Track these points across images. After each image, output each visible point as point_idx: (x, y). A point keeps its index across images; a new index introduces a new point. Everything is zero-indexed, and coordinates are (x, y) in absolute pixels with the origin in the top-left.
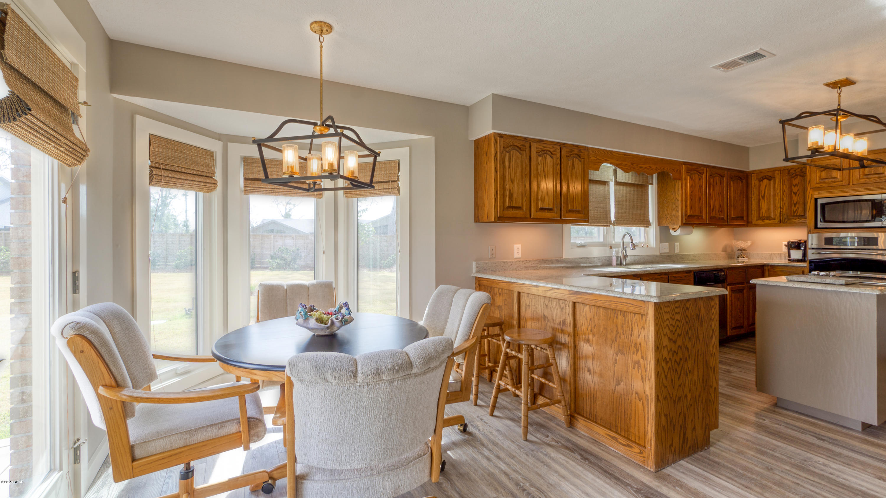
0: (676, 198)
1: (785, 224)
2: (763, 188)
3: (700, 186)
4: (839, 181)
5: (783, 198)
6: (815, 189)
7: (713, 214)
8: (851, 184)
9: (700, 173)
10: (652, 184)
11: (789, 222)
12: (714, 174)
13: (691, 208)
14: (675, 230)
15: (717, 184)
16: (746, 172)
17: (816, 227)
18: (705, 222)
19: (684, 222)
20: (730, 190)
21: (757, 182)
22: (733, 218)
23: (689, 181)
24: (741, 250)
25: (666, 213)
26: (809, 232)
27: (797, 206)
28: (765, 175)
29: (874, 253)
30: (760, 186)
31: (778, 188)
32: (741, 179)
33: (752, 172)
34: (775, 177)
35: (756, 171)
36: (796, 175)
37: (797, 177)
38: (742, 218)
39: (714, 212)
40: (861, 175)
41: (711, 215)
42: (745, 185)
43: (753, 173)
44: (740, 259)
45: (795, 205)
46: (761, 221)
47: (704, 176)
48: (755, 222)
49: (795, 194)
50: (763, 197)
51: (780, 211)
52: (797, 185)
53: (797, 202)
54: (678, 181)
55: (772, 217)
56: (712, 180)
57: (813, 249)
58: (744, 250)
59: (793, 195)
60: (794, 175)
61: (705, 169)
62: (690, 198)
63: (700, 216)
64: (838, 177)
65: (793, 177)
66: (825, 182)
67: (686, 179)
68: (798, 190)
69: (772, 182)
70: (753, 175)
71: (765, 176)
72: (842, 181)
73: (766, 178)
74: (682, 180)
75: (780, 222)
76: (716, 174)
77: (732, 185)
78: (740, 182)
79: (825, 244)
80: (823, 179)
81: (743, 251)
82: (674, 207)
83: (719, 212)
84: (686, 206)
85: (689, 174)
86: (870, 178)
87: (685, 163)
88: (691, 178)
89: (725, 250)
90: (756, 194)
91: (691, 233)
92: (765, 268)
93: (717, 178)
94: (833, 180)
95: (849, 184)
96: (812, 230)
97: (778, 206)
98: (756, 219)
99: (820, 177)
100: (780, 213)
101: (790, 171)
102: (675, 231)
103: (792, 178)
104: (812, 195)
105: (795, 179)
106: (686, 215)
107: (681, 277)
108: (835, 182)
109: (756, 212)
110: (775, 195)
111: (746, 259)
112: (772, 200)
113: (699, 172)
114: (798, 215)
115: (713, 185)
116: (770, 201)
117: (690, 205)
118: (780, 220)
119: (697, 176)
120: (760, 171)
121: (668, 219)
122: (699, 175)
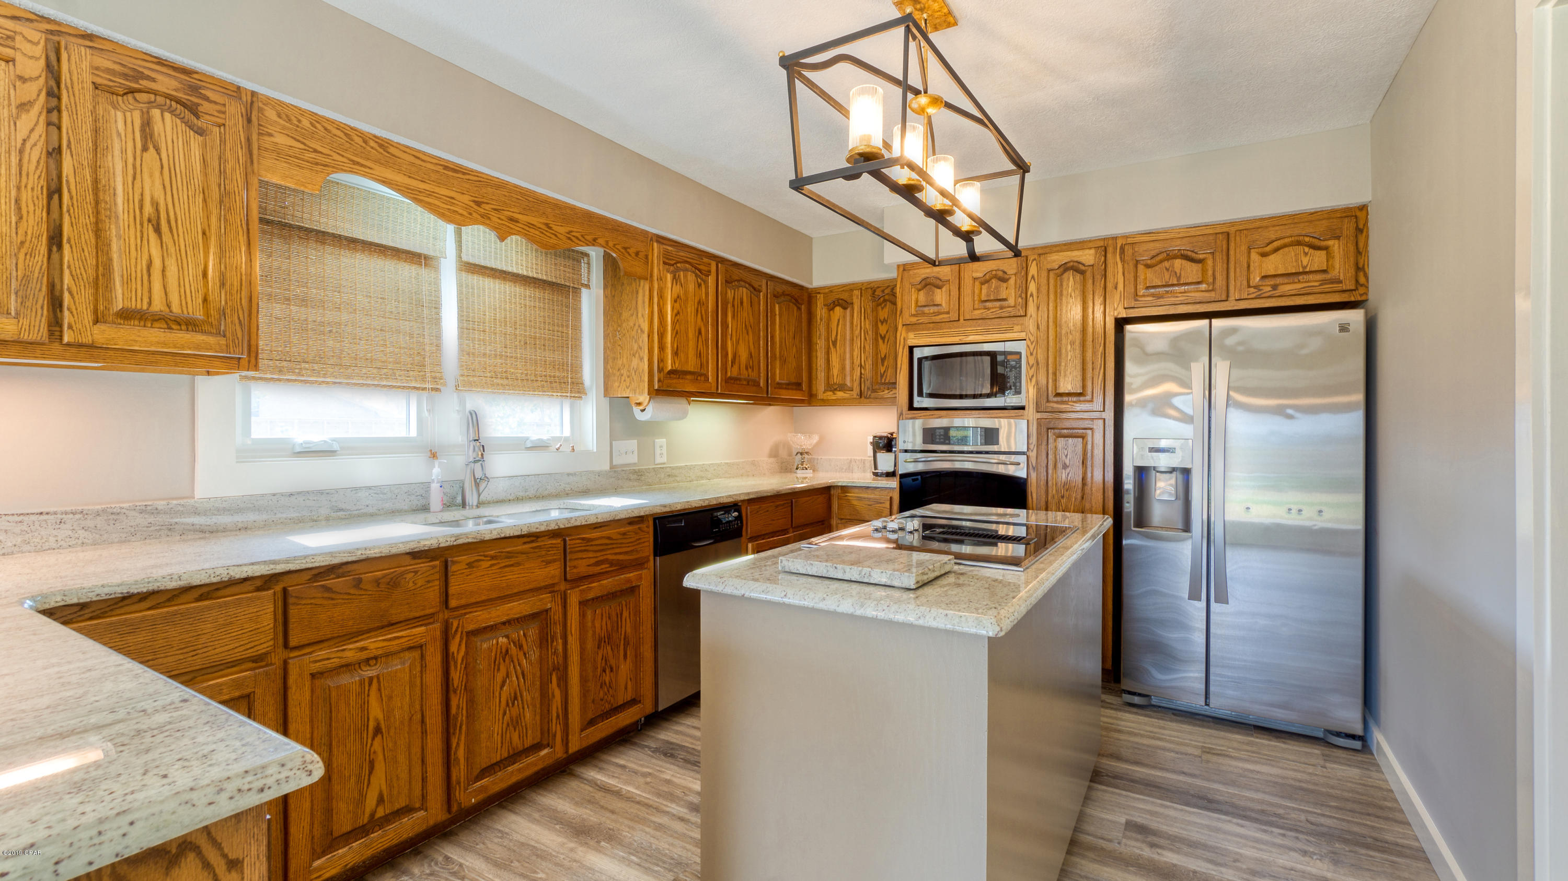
0: (639, 326)
1: (868, 400)
2: (834, 325)
3: (699, 302)
4: (944, 313)
5: (864, 347)
6: (909, 326)
7: (733, 372)
8: (962, 318)
9: (700, 270)
10: (587, 286)
11: (873, 395)
12: (738, 281)
13: (676, 353)
14: (642, 408)
15: (742, 303)
16: (807, 289)
17: (911, 407)
18: (714, 390)
19: (656, 387)
20: (773, 323)
21: (825, 310)
22: (778, 384)
23: (669, 285)
24: (802, 454)
25: (621, 363)
26: (900, 416)
27: (886, 364)
28: (838, 296)
29: (995, 458)
30: (829, 319)
31: (857, 326)
32: (797, 302)
33: (818, 291)
34: (852, 303)
35: (824, 288)
36: (885, 301)
37: (886, 305)
38: (798, 386)
39: (736, 367)
40: (976, 302)
41: (729, 374)
42: (804, 316)
43: (819, 293)
44: (800, 473)
45: (883, 360)
46: (831, 393)
47: (711, 280)
48: (821, 396)
49: (883, 338)
50: (835, 343)
51: (861, 373)
52: (887, 321)
53: (885, 356)
54: (642, 282)
55: (849, 384)
56: (730, 294)
57: (906, 451)
58: (807, 453)
59: (880, 341)
60: (882, 299)
61: (713, 264)
62: (673, 329)
63: (701, 375)
64: (944, 305)
65: (880, 304)
66: (923, 314)
67: (660, 279)
68: (887, 332)
69: (848, 311)
70: (818, 296)
71: (838, 300)
72: (948, 313)
73: (839, 305)
74: (652, 281)
75: (861, 397)
76: (741, 280)
77: (777, 313)
78: (795, 308)
79: (925, 442)
80: (921, 306)
81: (806, 456)
82: (636, 347)
83: (747, 369)
84: (662, 348)
85: (672, 268)
86: (988, 309)
87: (661, 239)
88: (675, 279)
89: (774, 453)
90: (823, 337)
91: (684, 415)
92: (832, 492)
93: (744, 292)
94: (936, 309)
95: (959, 320)
96: (904, 413)
97: (857, 362)
98: (823, 389)
99: (917, 301)
100: (861, 377)
101: (875, 291)
102: (643, 411)
103: (878, 305)
104: (904, 339)
105: (882, 308)
106: (660, 370)
107: (609, 538)
108: (939, 313)
109: (823, 374)
110: (852, 340)
111: (809, 474)
112: (848, 349)
113: (696, 268)
114: (887, 381)
115: (733, 306)
116: (845, 352)
117: (672, 347)
118: (861, 391)
119: (691, 277)
120: (830, 290)
121: (623, 378)
122: (697, 276)
